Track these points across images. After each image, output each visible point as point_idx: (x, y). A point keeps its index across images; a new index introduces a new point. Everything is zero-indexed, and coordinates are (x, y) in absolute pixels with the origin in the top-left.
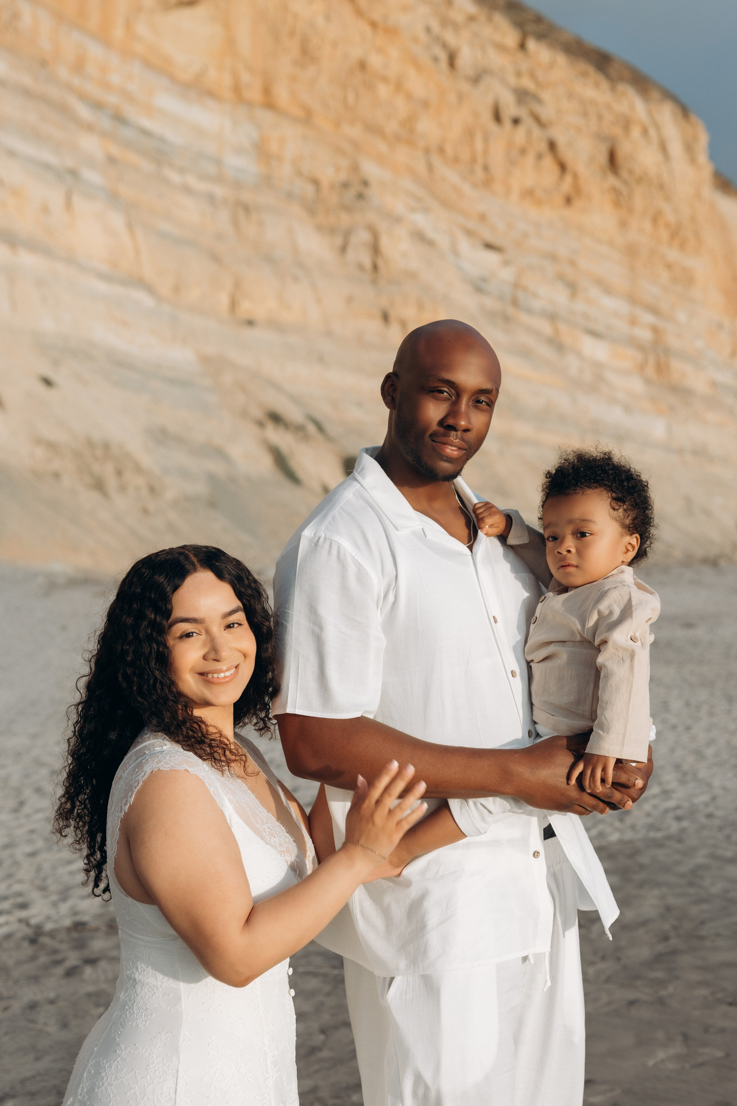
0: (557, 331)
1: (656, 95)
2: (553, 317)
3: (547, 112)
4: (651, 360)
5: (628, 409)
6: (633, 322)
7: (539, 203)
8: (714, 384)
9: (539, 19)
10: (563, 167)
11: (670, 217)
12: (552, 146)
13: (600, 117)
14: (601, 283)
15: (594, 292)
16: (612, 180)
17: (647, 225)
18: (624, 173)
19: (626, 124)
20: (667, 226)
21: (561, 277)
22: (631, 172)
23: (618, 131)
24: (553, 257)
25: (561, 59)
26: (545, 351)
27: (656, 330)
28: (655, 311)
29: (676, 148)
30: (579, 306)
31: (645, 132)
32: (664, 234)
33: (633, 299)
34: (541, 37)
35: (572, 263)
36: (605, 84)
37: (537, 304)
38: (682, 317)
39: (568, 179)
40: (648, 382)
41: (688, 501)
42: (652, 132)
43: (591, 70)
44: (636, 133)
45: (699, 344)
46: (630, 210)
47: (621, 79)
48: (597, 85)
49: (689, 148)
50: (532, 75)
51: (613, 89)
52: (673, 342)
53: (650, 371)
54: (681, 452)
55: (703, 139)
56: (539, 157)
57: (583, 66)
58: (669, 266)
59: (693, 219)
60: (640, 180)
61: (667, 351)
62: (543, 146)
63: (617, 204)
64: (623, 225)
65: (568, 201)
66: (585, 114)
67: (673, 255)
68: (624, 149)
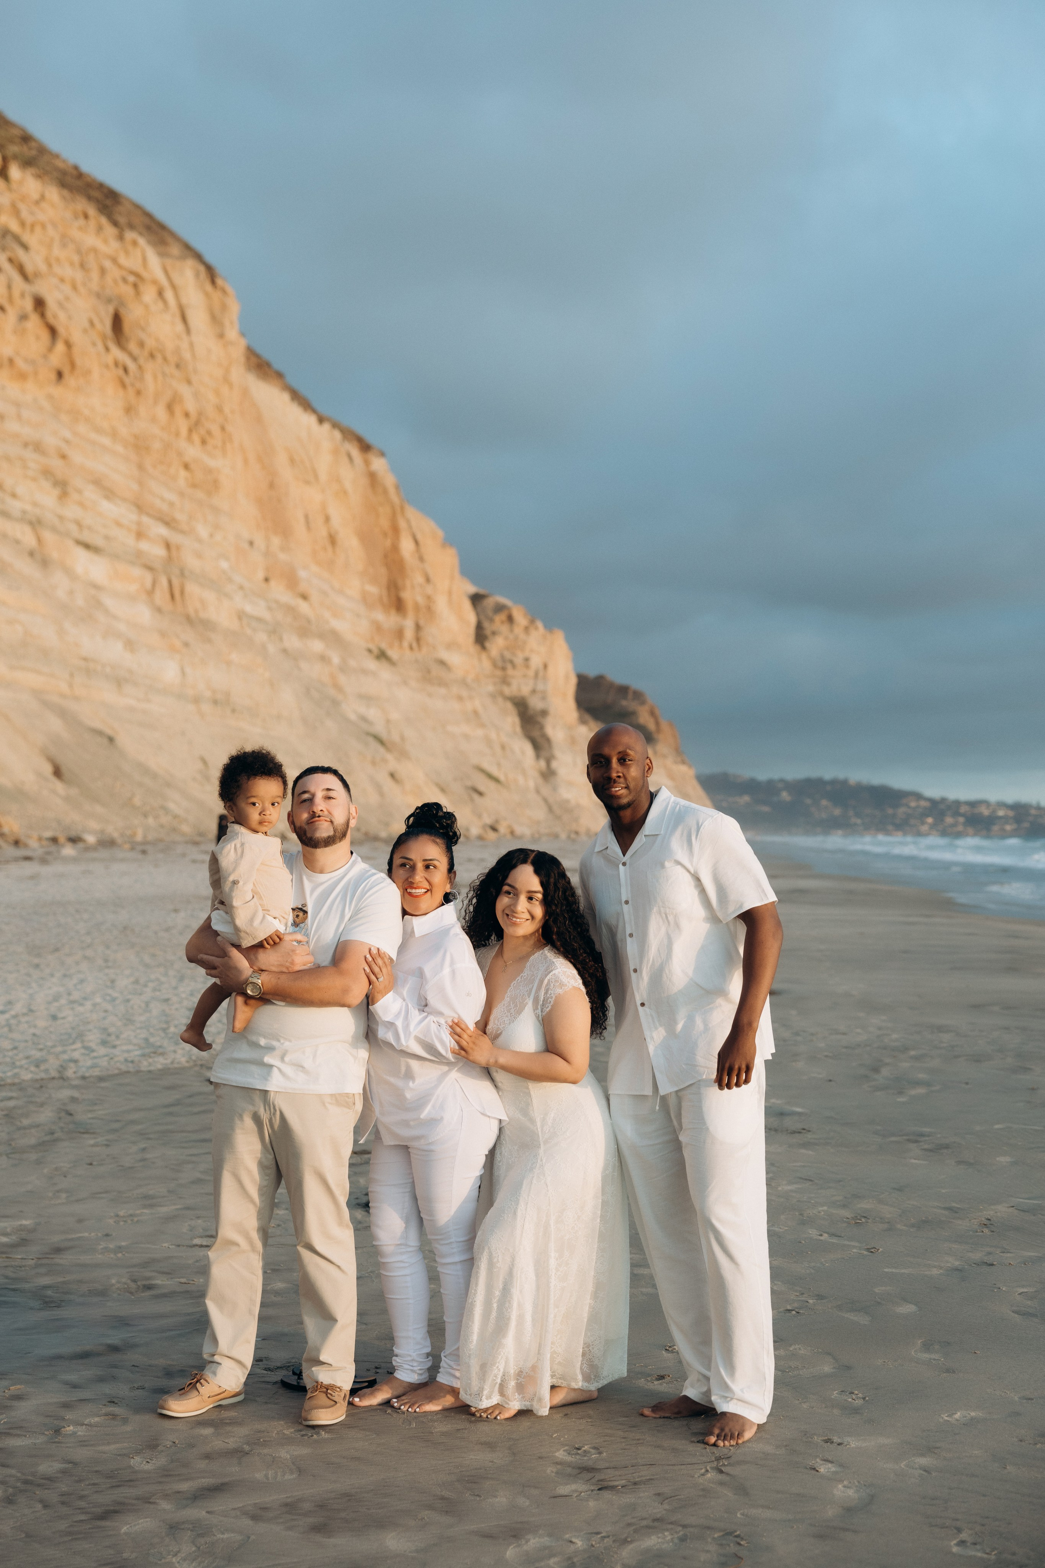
0: (39, 540)
1: (175, 250)
2: (36, 524)
3: (33, 261)
4: (164, 581)
5: (130, 645)
6: (140, 535)
7: (22, 377)
8: (241, 615)
9: (26, 138)
10: (53, 331)
11: (191, 405)
12: (39, 304)
13: (103, 271)
14: (97, 482)
15: (91, 493)
16: (116, 352)
17: (161, 412)
18: (132, 346)
19: (137, 281)
20: (187, 415)
21: (47, 473)
22: (141, 344)
23: (127, 290)
24: (38, 447)
25: (53, 193)
26: (25, 567)
27: (168, 546)
28: (168, 522)
29: (199, 318)
30: (71, 511)
31: (160, 293)
32: (183, 426)
33: (140, 507)
34: (27, 163)
35: (64, 457)
36: (110, 230)
37: (15, 506)
38: (203, 531)
39: (60, 347)
40: (159, 610)
41: (204, 762)
42: (169, 295)
43: (92, 211)
44: (149, 295)
45: (224, 565)
46: (138, 393)
47: (131, 227)
48: (100, 229)
49: (216, 320)
50: (16, 212)
51: (121, 238)
52: (192, 562)
53: (161, 596)
54: (196, 700)
55: (235, 308)
56: (23, 317)
57: (82, 204)
58: (186, 467)
59: (219, 409)
60: (152, 356)
61: (182, 574)
62: (29, 305)
63: (123, 385)
64: (129, 410)
65: (60, 375)
66: (82, 266)
67: (193, 452)
68: (133, 314)
